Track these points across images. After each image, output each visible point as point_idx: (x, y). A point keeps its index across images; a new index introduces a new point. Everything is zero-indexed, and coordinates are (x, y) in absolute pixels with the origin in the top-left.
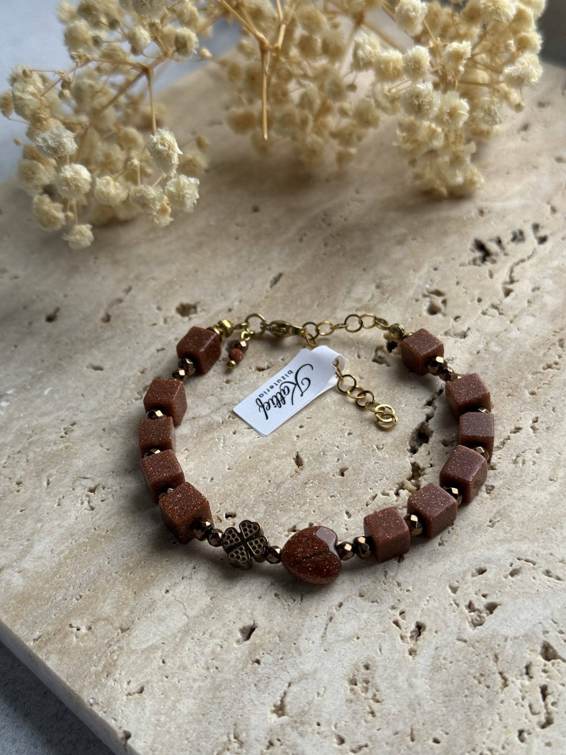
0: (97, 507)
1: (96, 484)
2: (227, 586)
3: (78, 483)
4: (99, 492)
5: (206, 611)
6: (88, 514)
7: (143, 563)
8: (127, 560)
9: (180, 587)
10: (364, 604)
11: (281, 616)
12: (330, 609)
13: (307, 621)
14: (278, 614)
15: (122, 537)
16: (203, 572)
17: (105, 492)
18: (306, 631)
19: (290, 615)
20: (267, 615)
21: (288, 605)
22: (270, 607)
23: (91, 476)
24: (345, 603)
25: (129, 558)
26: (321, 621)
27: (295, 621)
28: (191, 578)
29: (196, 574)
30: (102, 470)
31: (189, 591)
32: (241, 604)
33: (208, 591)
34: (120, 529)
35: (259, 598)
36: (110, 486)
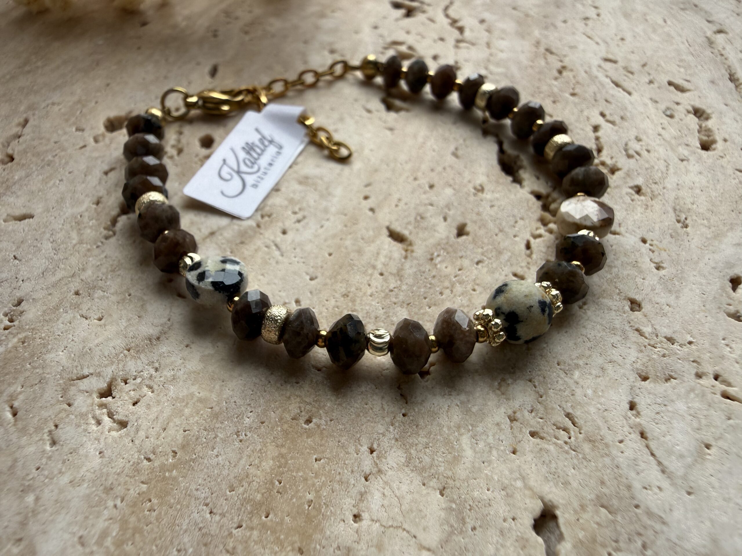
0: (132, 418)
1: (108, 380)
2: (450, 457)
3: (73, 390)
4: (121, 391)
5: (453, 521)
6: (121, 437)
7: (277, 483)
8: (245, 491)
9: (372, 498)
10: (662, 388)
11: (574, 469)
12: (626, 419)
13: (618, 457)
14: (565, 466)
15: (210, 452)
16: (392, 451)
17: (132, 387)
18: (633, 474)
19: (585, 458)
20: (552, 476)
21: (566, 443)
22: (543, 459)
23: (91, 371)
24: (637, 400)
25: (246, 485)
26: (635, 446)
27: (600, 465)
28: (380, 471)
29: (384, 460)
30: (106, 354)
31: (396, 499)
32: (496, 478)
33: (426, 482)
34: (197, 439)
35: (514, 452)
36: (135, 374)
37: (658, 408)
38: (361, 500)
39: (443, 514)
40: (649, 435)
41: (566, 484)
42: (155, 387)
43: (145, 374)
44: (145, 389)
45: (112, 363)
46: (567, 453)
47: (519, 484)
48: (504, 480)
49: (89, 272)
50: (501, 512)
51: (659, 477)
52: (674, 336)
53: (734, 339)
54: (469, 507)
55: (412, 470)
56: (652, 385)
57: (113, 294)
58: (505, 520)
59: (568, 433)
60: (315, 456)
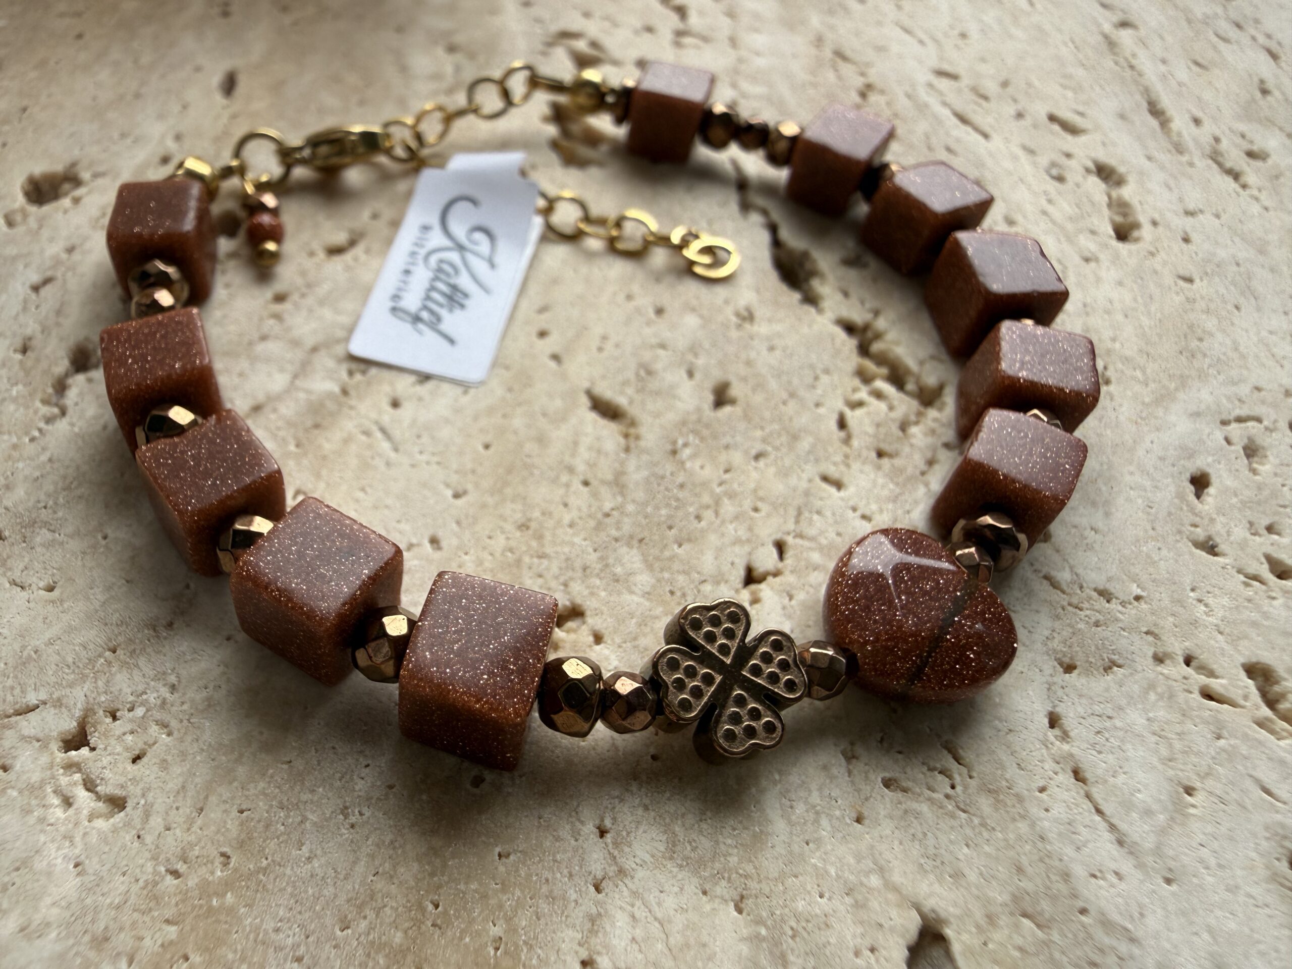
0: (134, 791)
1: (78, 713)
2: (746, 836)
3: (9, 738)
4: (106, 735)
7: (431, 907)
8: (371, 928)
9: (613, 925)
10: (1099, 684)
11: (967, 845)
12: (1047, 747)
13: (1040, 819)
14: (951, 842)
15: (295, 852)
16: (641, 831)
17: (128, 727)
18: (1069, 851)
19: (983, 825)
20: (931, 862)
21: (947, 796)
22: (913, 831)
23: (43, 696)
24: (1060, 709)
25: (371, 915)
26: (1066, 796)
27: (1012, 836)
28: (622, 872)
29: (627, 849)
30: (70, 660)
31: (657, 924)
32: (833, 872)
33: (707, 887)
34: (267, 827)
35: (859, 820)
36: (131, 698)
37: (1098, 724)
38: (593, 932)
39: (744, 949)
40: (1088, 775)
41: (957, 875)
42: (174, 724)
43: (151, 697)
44: (154, 729)
45: (84, 678)
46: (953, 816)
47: (874, 881)
48: (847, 874)
49: (20, 492)
50: (849, 938)
51: (1115, 853)
52: (1112, 587)
53: (1211, 589)
54: (790, 933)
55: (681, 866)
56: (1083, 680)
57: (71, 536)
58: (857, 954)
59: (950, 777)
60: (497, 850)
